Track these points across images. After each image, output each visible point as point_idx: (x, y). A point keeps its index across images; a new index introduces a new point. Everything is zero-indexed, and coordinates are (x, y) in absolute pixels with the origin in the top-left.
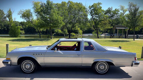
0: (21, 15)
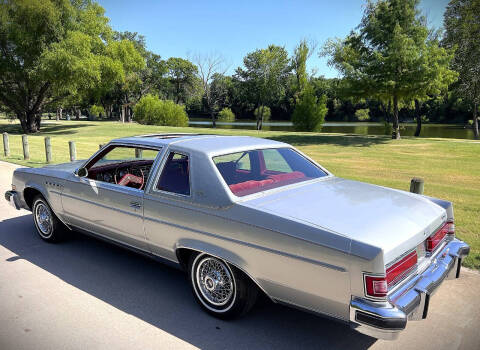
0: (331, 58)
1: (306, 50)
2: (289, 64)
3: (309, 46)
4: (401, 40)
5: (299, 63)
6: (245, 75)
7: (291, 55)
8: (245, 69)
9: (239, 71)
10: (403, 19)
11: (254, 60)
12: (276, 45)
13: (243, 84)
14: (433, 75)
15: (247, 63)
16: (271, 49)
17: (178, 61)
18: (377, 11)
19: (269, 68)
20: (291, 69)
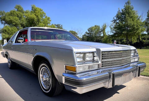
1: (106, 26)
2: (101, 30)
3: (107, 25)
5: (103, 30)
6: (88, 34)
7: (101, 27)
8: (88, 32)
9: (86, 33)
10: (129, 13)
11: (90, 30)
12: (97, 25)
13: (87, 36)
14: (138, 29)
15: (88, 30)
16: (95, 26)
17: (72, 31)
18: (122, 12)
19: (95, 31)
20: (101, 31)
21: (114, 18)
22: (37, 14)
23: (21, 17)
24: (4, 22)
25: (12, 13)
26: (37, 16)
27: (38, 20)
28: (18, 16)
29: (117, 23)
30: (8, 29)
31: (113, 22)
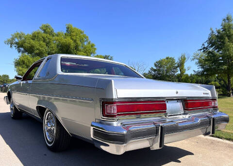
0: (197, 61)
1: (185, 59)
2: (176, 65)
3: (186, 56)
4: (229, 46)
5: (181, 65)
6: (155, 70)
7: (177, 61)
8: (155, 68)
9: (152, 69)
10: (230, 36)
11: (159, 64)
12: (170, 57)
15: (155, 65)
16: (167, 58)
18: (216, 34)
19: (166, 67)
20: (177, 67)
21: (203, 45)
22: (74, 38)
23: (49, 42)
24: (22, 49)
25: (35, 36)
26: (75, 41)
27: (77, 48)
28: (44, 41)
29: (210, 52)
30: (27, 59)
31: (203, 50)
